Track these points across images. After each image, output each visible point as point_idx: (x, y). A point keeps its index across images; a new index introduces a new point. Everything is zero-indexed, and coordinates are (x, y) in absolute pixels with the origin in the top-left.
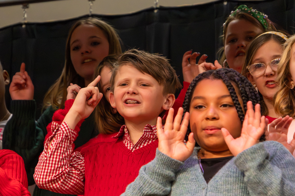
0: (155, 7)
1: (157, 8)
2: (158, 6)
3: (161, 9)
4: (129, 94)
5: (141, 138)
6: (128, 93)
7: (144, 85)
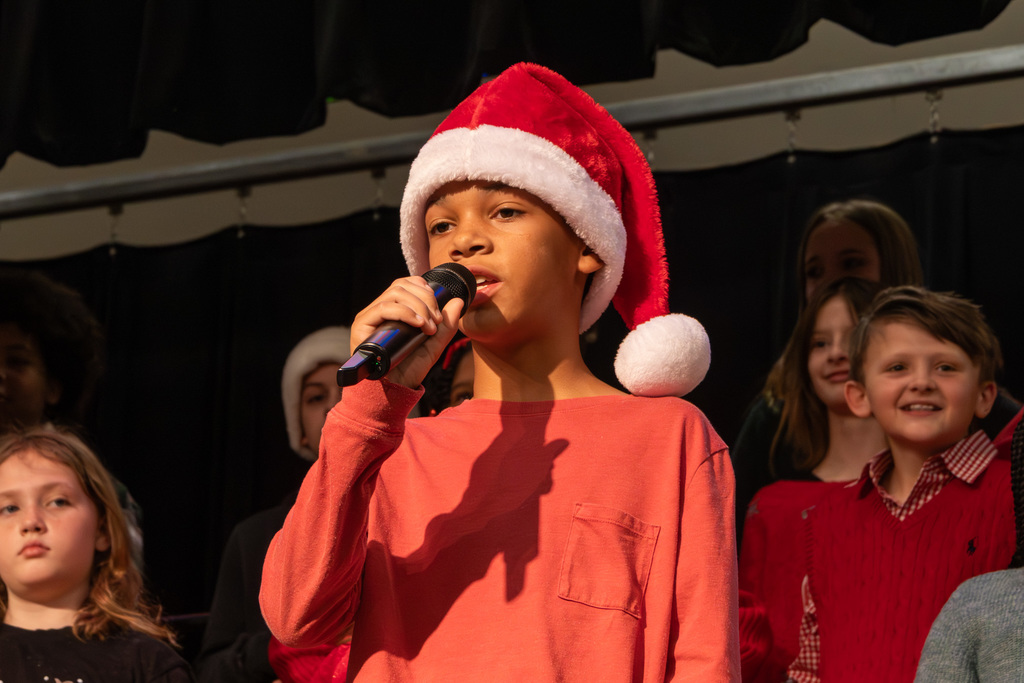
0: (931, 129)
1: (935, 134)
2: (938, 129)
3: (946, 134)
4: (916, 393)
5: (916, 486)
6: (914, 390)
7: (947, 368)
